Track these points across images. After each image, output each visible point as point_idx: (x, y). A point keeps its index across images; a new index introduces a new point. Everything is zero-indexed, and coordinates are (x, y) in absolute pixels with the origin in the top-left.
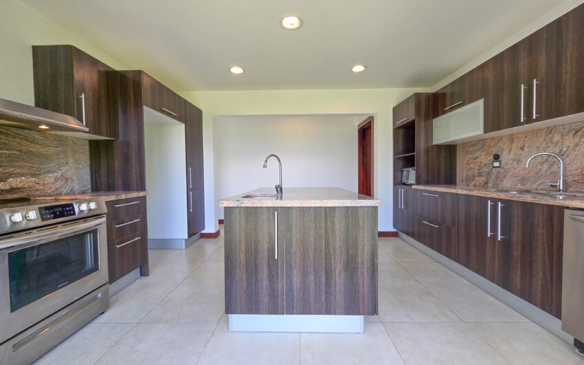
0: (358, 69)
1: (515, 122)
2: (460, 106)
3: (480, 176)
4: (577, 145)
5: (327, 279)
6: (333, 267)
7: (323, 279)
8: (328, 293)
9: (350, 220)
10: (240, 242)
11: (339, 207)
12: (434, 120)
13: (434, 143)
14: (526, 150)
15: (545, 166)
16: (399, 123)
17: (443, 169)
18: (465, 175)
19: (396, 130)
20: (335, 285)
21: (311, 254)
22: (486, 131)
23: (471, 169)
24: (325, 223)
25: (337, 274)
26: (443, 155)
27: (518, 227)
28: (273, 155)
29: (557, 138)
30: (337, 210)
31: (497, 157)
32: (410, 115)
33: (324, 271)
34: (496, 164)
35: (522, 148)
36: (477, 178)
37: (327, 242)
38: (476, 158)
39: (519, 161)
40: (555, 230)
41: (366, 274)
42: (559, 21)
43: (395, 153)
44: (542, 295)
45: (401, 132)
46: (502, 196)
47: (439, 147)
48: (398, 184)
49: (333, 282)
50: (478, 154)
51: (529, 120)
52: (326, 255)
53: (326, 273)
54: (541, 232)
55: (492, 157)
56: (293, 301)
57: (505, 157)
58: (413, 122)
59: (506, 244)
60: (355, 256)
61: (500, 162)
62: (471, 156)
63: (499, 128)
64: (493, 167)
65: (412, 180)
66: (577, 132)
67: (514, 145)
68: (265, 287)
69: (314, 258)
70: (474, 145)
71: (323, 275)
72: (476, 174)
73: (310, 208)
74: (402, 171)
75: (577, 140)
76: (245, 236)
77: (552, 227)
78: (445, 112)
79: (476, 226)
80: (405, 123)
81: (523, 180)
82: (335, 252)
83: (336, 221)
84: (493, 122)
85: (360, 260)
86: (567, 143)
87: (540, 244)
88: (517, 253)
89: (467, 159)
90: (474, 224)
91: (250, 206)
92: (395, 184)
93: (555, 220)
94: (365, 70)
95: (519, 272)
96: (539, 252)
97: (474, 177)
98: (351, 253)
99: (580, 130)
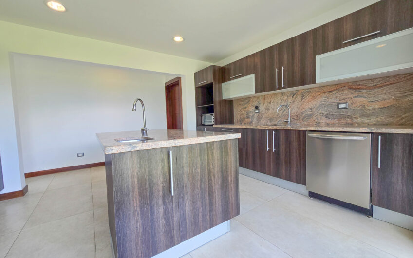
0: (178, 39)
1: (273, 88)
2: (240, 77)
3: (248, 118)
4: (294, 102)
5: (210, 199)
6: (214, 189)
7: (208, 201)
8: (211, 211)
9: (223, 150)
10: (133, 188)
11: (216, 141)
12: (223, 84)
13: (223, 99)
14: (272, 104)
15: (281, 112)
16: (200, 84)
17: (228, 115)
18: (239, 118)
19: (197, 88)
20: (216, 203)
21: (199, 183)
22: (256, 92)
23: (243, 114)
24: (208, 157)
25: (216, 194)
26: (227, 106)
27: (283, 143)
28: (139, 99)
29: (286, 98)
30: (215, 144)
31: (257, 108)
32: (209, 79)
33: (208, 194)
34: (257, 111)
35: (270, 103)
36: (246, 120)
37: (209, 170)
38: (245, 108)
39: (268, 110)
40: (302, 143)
41: (233, 188)
42: (292, 39)
43: (197, 104)
44: (296, 176)
45: (200, 90)
46: (275, 127)
47: (225, 101)
48: (199, 125)
49: (214, 200)
50: (246, 106)
51: (280, 87)
52: (209, 181)
53: (210, 195)
54: (295, 144)
55: (254, 107)
56: (186, 228)
57: (261, 107)
58: (212, 84)
59: (277, 153)
60: (227, 176)
61: (259, 110)
62: (242, 107)
63: (264, 91)
64: (255, 113)
65: (212, 122)
66: (294, 96)
67: (266, 101)
68: (161, 225)
69: (201, 185)
70: (243, 101)
71: (208, 198)
72: (245, 117)
73: (196, 144)
74: (202, 116)
75: (294, 99)
76: (138, 181)
77: (300, 141)
78: (230, 80)
79: (259, 146)
80: (205, 84)
81: (271, 120)
82: (214, 177)
83: (214, 153)
84: (261, 87)
85: (230, 178)
86: (290, 100)
87: (294, 151)
88: (282, 156)
89: (240, 108)
90: (258, 145)
91: (145, 149)
92: (198, 125)
93: (302, 138)
94: (183, 41)
95: (284, 168)
96: (294, 154)
97: (244, 119)
98: (224, 174)
99: (295, 94)
